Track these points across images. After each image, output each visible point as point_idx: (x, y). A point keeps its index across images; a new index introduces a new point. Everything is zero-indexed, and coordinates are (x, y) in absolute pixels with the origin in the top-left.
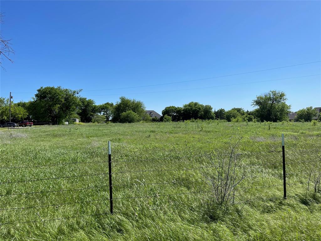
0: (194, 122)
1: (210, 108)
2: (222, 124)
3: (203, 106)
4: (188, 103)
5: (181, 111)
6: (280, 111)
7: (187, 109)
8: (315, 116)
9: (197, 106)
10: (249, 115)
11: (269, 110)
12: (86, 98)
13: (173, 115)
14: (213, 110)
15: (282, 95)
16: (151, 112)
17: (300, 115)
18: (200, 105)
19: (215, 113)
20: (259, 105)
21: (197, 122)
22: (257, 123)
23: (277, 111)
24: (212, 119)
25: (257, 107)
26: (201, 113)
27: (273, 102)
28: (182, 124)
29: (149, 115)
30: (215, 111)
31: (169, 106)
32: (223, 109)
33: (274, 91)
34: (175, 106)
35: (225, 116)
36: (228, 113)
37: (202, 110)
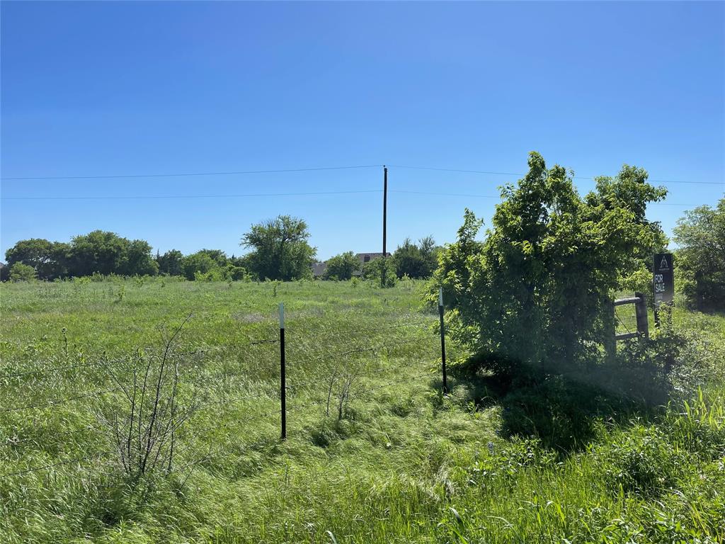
0: (101, 281)
1: (146, 248)
2: (175, 287)
3: (129, 241)
4: (85, 233)
5: (65, 253)
6: (297, 258)
7: (82, 248)
8: (357, 269)
9: (112, 242)
10: (237, 265)
11: (276, 257)
13: (41, 263)
14: (153, 254)
17: (333, 267)
18: (120, 239)
19: (157, 261)
20: (257, 245)
21: (109, 281)
22: (252, 283)
23: (292, 259)
24: (151, 275)
25: (253, 249)
26: (121, 259)
27: (284, 240)
28: (65, 287)
30: (158, 256)
31: (28, 239)
32: (176, 252)
33: (287, 217)
34: (48, 240)
35: (183, 267)
36: (188, 260)
37: (126, 252)
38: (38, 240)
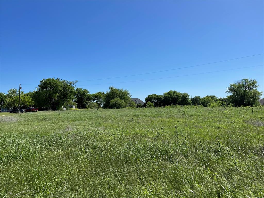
0: (173, 107)
1: (187, 96)
3: (181, 93)
4: (167, 92)
5: (162, 98)
6: (252, 97)
7: (167, 96)
9: (176, 93)
10: (222, 101)
11: (242, 97)
12: (82, 89)
13: (155, 102)
14: (190, 97)
15: (254, 83)
16: (136, 100)
18: (178, 93)
19: (191, 100)
20: (233, 92)
21: (176, 107)
22: (232, 108)
23: (250, 97)
24: (190, 105)
25: (231, 94)
26: (179, 100)
27: (246, 89)
29: (134, 102)
30: (191, 98)
31: (151, 94)
32: (198, 97)
33: (247, 79)
34: (157, 94)
35: (200, 102)
36: (202, 99)
37: (180, 97)
38: (154, 94)
